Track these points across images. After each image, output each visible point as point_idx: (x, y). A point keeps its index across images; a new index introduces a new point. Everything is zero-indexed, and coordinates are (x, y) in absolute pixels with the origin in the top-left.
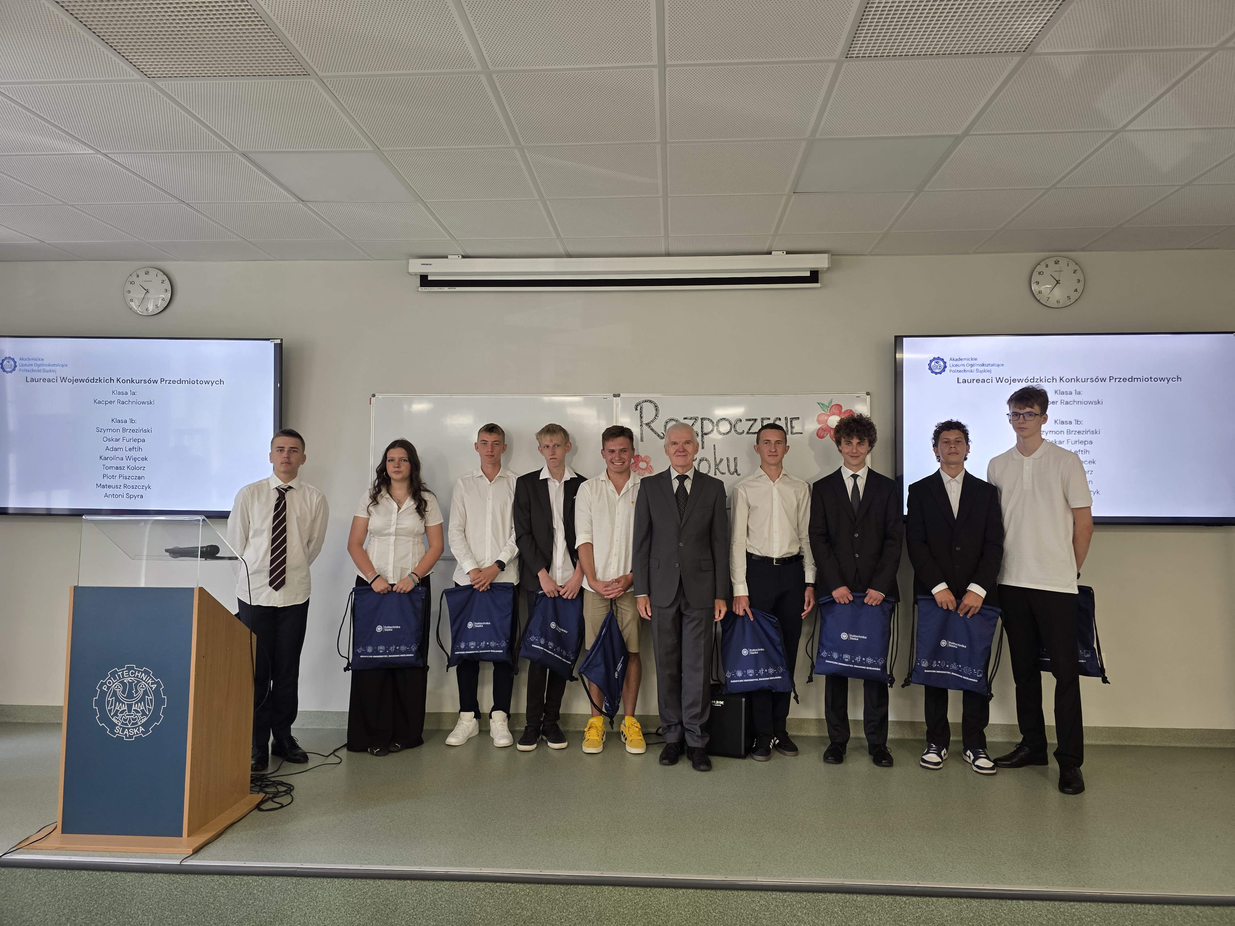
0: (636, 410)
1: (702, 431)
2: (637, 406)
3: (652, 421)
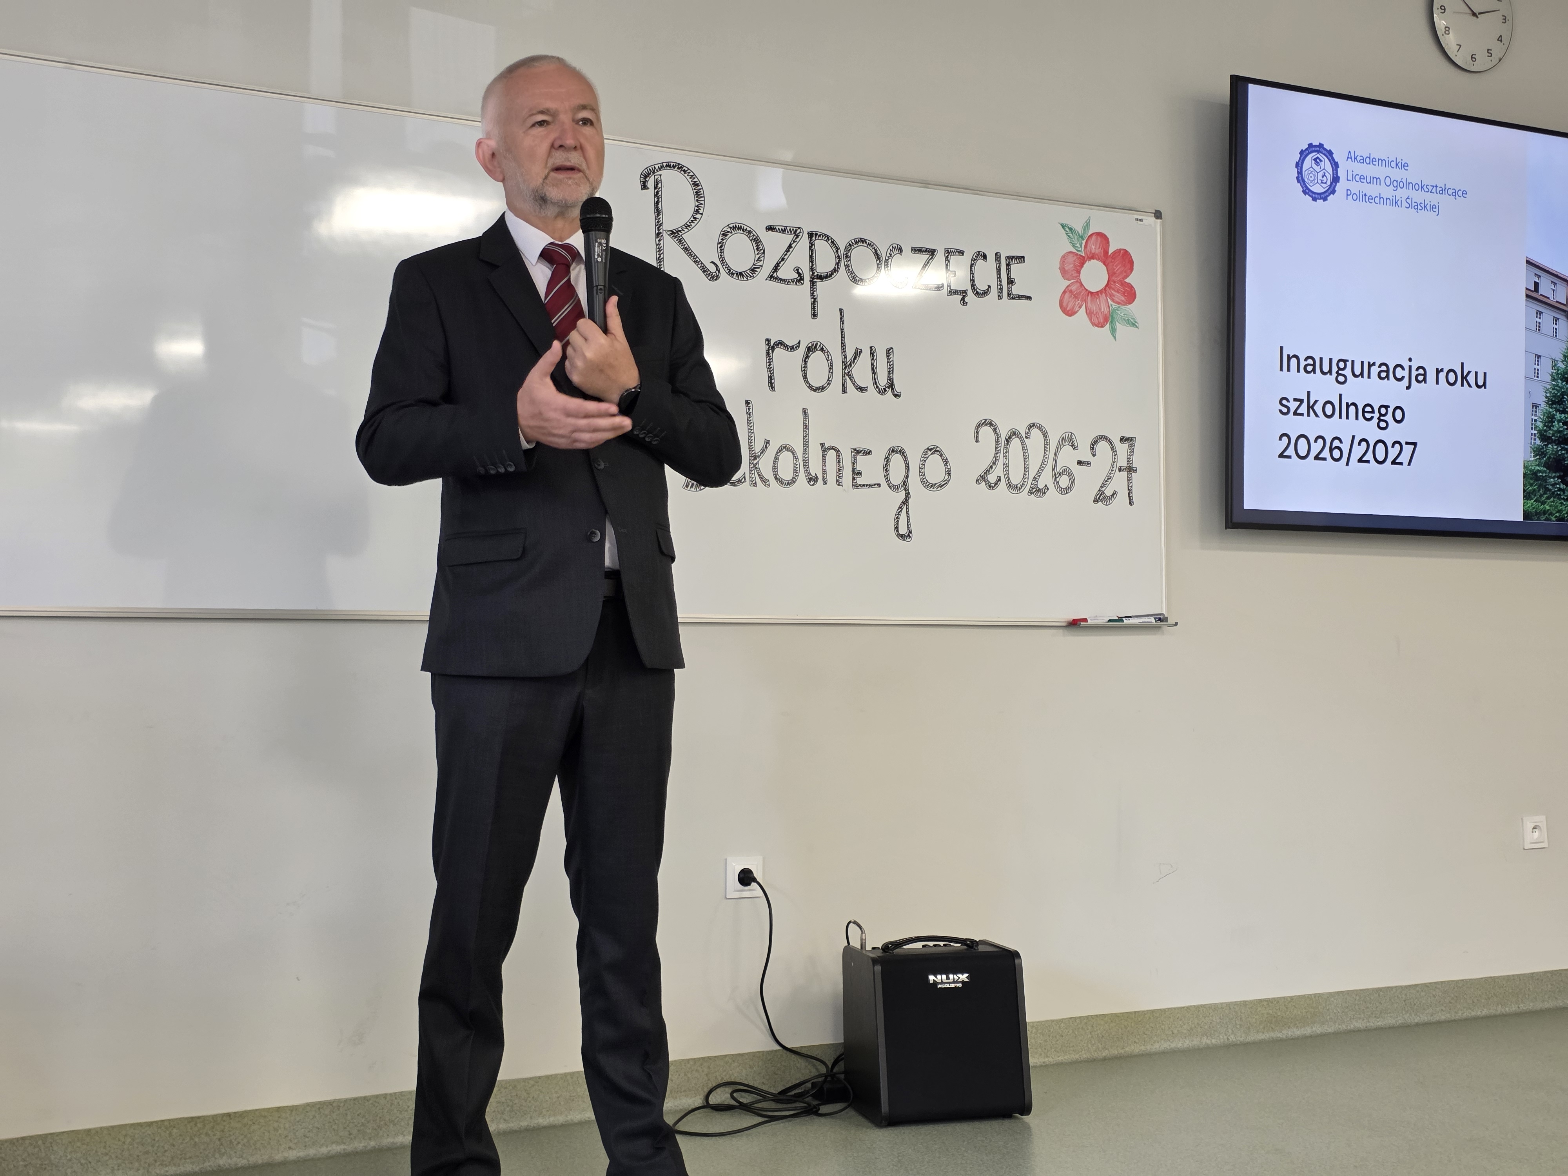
0: (644, 186)
1: (812, 269)
2: (645, 177)
3: (687, 226)
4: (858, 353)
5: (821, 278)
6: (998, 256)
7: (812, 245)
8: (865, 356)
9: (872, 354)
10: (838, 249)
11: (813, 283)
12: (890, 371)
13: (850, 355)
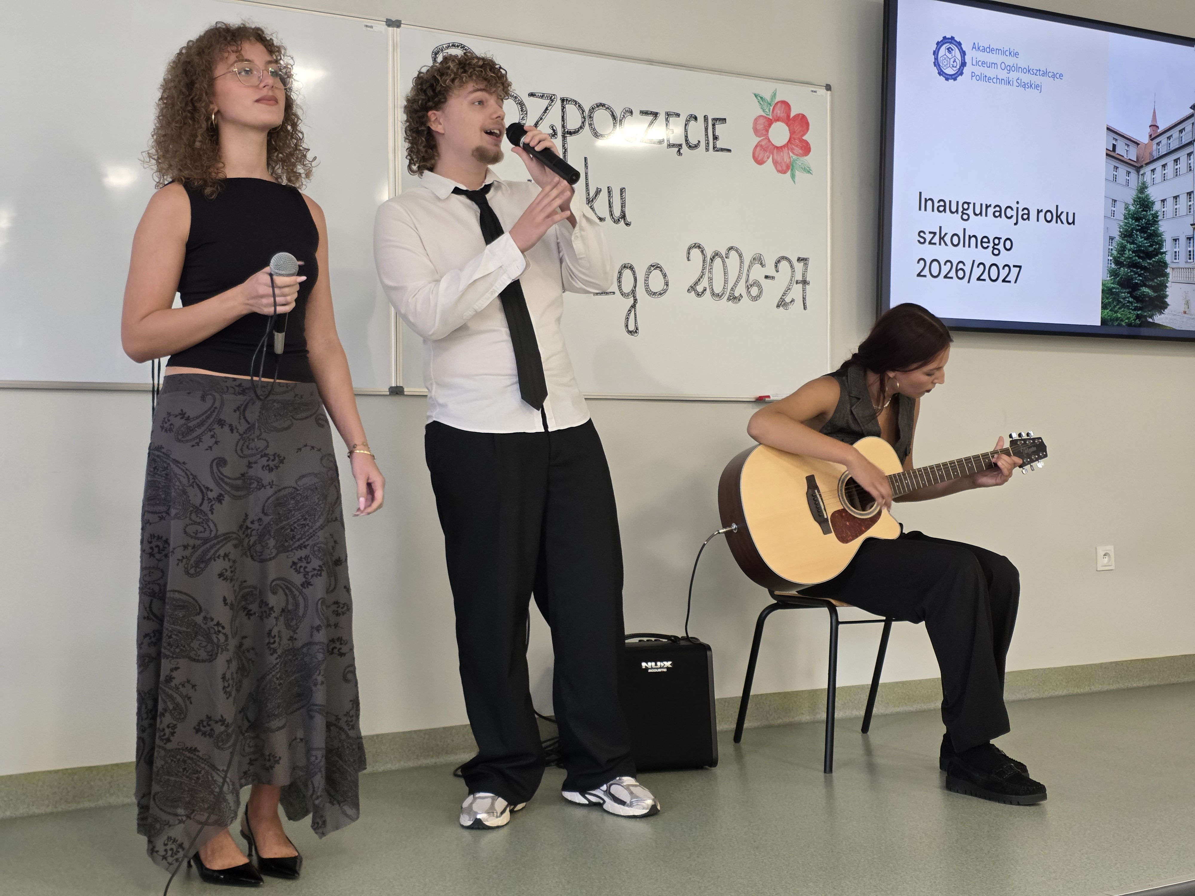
1: (563, 126)
4: (598, 192)
5: (570, 133)
6: (706, 118)
7: (563, 108)
8: (604, 194)
9: (609, 192)
10: (583, 111)
11: (564, 137)
12: (623, 205)
13: (592, 193)
